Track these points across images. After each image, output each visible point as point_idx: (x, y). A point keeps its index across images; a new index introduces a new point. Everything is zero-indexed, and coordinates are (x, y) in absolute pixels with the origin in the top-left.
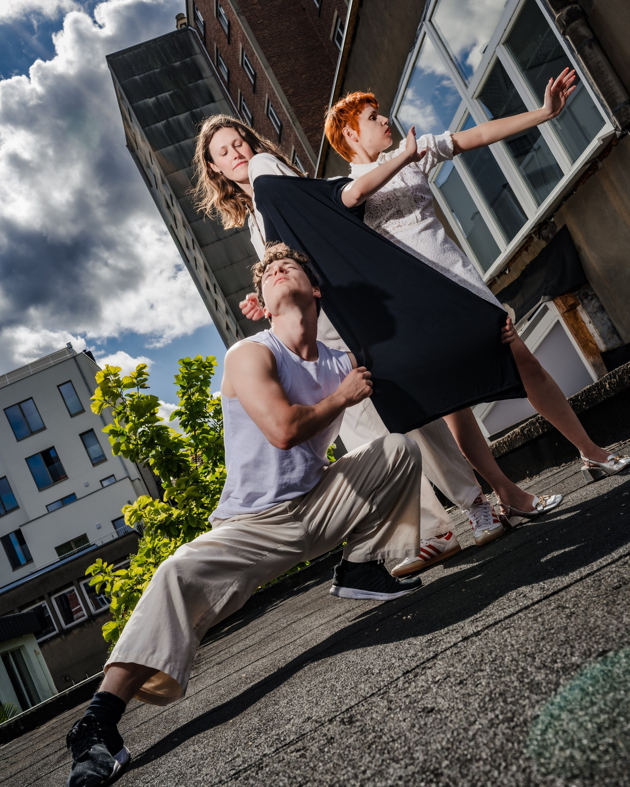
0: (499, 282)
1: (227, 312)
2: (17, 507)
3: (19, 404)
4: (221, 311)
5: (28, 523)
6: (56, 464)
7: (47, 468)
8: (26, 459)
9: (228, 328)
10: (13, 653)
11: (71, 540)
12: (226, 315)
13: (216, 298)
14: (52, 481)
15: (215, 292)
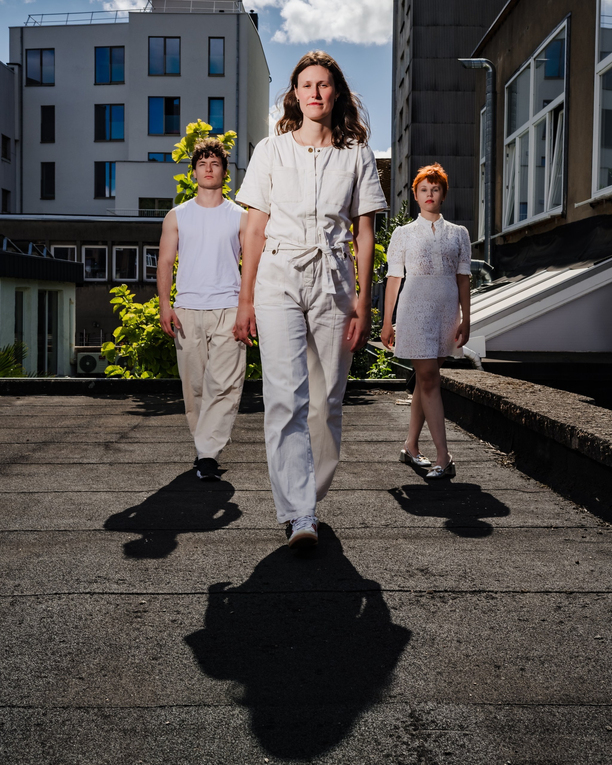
0: (605, 206)
1: (408, 42)
2: (122, 140)
3: (165, 38)
4: (404, 37)
5: (125, 161)
6: (175, 116)
7: (164, 116)
8: (149, 97)
9: (402, 57)
10: (50, 293)
11: (157, 199)
12: (406, 43)
13: (405, 20)
14: (164, 132)
15: (407, 14)
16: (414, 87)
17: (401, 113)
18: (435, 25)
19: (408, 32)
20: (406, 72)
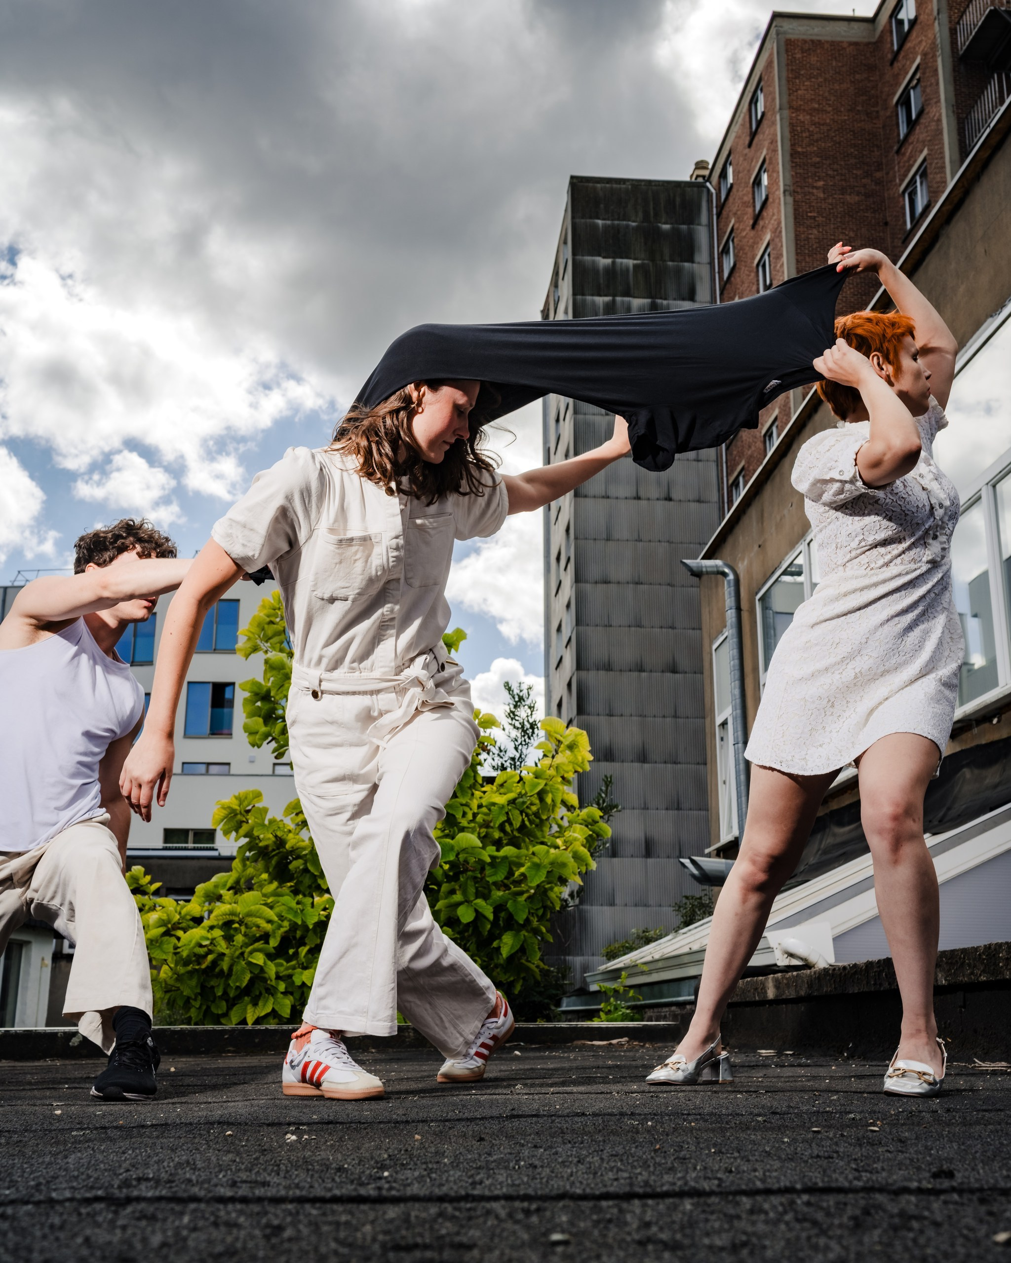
0: (975, 730)
1: (568, 606)
4: (560, 600)
6: (226, 710)
7: (210, 710)
9: (559, 629)
11: (192, 830)
12: (565, 608)
13: (562, 578)
14: (208, 731)
15: (566, 569)
16: (580, 665)
17: (560, 705)
18: (606, 582)
19: (568, 591)
20: (566, 647)
